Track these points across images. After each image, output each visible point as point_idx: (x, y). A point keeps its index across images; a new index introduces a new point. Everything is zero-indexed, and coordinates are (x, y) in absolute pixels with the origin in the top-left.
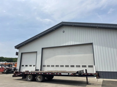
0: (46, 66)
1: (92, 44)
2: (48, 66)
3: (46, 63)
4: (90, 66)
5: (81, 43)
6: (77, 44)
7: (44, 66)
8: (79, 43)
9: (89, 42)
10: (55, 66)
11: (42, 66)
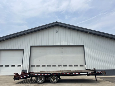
0: (36, 66)
1: (83, 46)
2: (38, 66)
3: (35, 62)
4: (81, 65)
5: (74, 45)
6: (70, 45)
7: (33, 66)
8: (72, 45)
9: (81, 45)
10: (46, 66)
11: (30, 66)
